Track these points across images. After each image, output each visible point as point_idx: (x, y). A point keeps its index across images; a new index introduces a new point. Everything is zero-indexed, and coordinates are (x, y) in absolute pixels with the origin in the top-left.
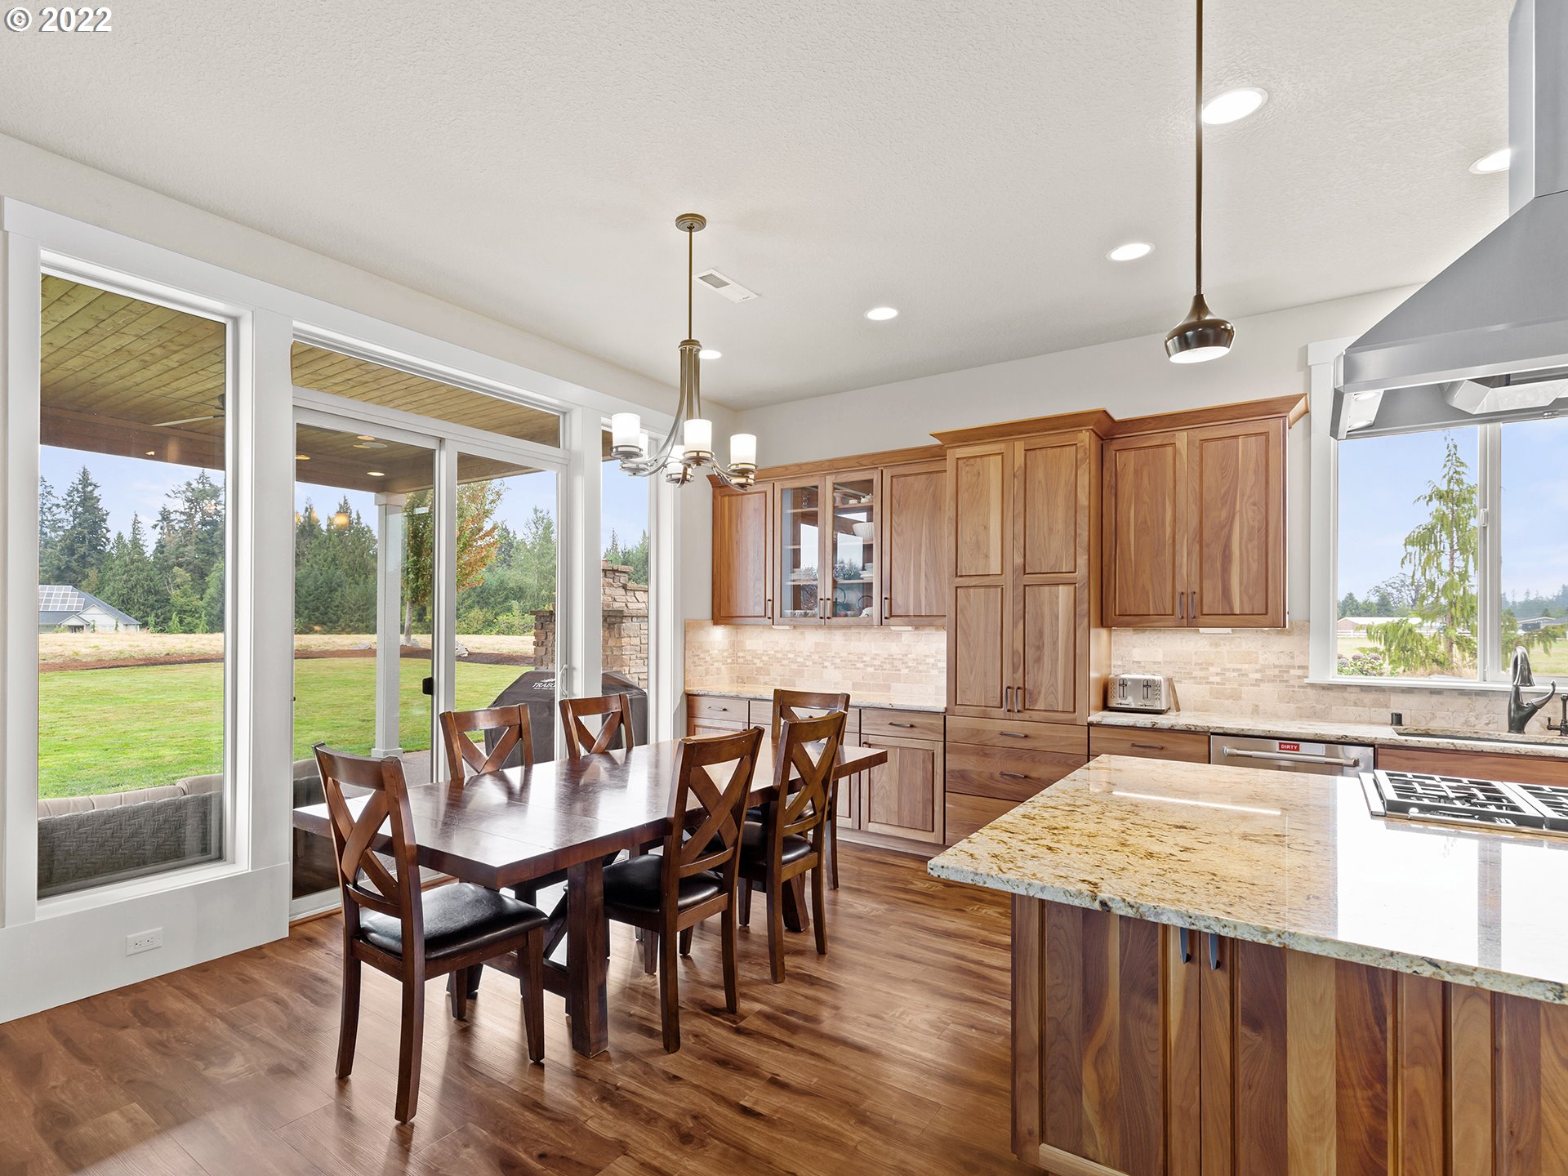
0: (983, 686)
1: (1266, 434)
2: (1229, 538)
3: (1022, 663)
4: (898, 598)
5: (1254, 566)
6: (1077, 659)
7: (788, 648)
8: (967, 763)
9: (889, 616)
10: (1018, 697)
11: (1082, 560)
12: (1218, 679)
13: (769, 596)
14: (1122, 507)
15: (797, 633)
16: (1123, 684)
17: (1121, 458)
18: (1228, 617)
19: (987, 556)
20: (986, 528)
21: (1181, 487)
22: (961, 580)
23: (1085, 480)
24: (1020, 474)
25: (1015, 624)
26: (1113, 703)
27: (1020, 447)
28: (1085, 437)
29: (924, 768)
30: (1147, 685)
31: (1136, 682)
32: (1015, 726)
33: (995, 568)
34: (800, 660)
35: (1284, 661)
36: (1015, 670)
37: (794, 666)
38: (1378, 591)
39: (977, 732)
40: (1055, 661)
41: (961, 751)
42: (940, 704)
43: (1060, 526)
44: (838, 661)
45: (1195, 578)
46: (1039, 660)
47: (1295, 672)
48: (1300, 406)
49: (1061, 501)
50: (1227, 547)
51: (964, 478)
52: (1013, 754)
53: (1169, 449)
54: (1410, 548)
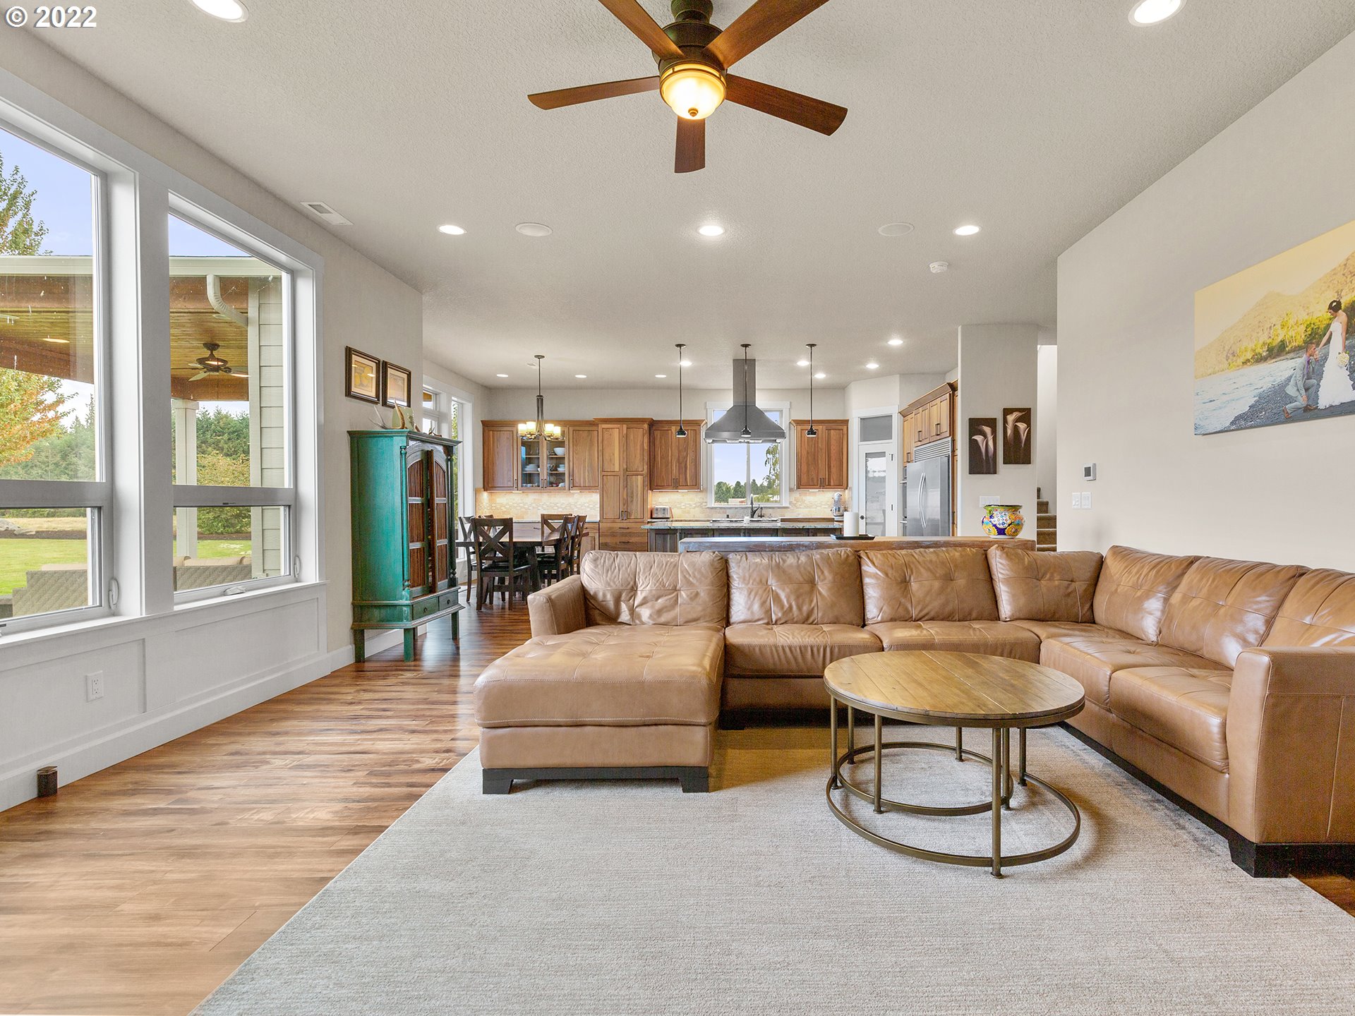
0: (612, 513)
1: (695, 430)
2: (686, 461)
3: (626, 503)
4: (577, 479)
5: (693, 471)
6: (644, 501)
7: (520, 502)
8: (608, 540)
9: (573, 486)
10: (626, 514)
11: (645, 467)
12: (683, 507)
13: (515, 478)
14: (656, 449)
15: (524, 494)
16: (657, 509)
17: (656, 432)
18: (686, 486)
19: (614, 465)
20: (614, 454)
21: (673, 445)
22: (605, 473)
23: (646, 440)
24: (625, 436)
25: (624, 489)
26: (653, 517)
27: (625, 426)
28: (646, 426)
29: (591, 544)
30: (664, 509)
31: (661, 508)
32: (625, 525)
33: (617, 469)
34: (526, 507)
35: (702, 501)
36: (624, 505)
37: (523, 510)
38: (767, 479)
39: (610, 528)
40: (637, 503)
41: (606, 536)
42: (598, 519)
43: (638, 456)
44: (544, 506)
45: (678, 474)
46: (632, 501)
47: (704, 504)
48: (704, 422)
49: (638, 447)
50: (686, 464)
51: (606, 436)
52: (623, 535)
53: (670, 432)
54: (769, 456)
